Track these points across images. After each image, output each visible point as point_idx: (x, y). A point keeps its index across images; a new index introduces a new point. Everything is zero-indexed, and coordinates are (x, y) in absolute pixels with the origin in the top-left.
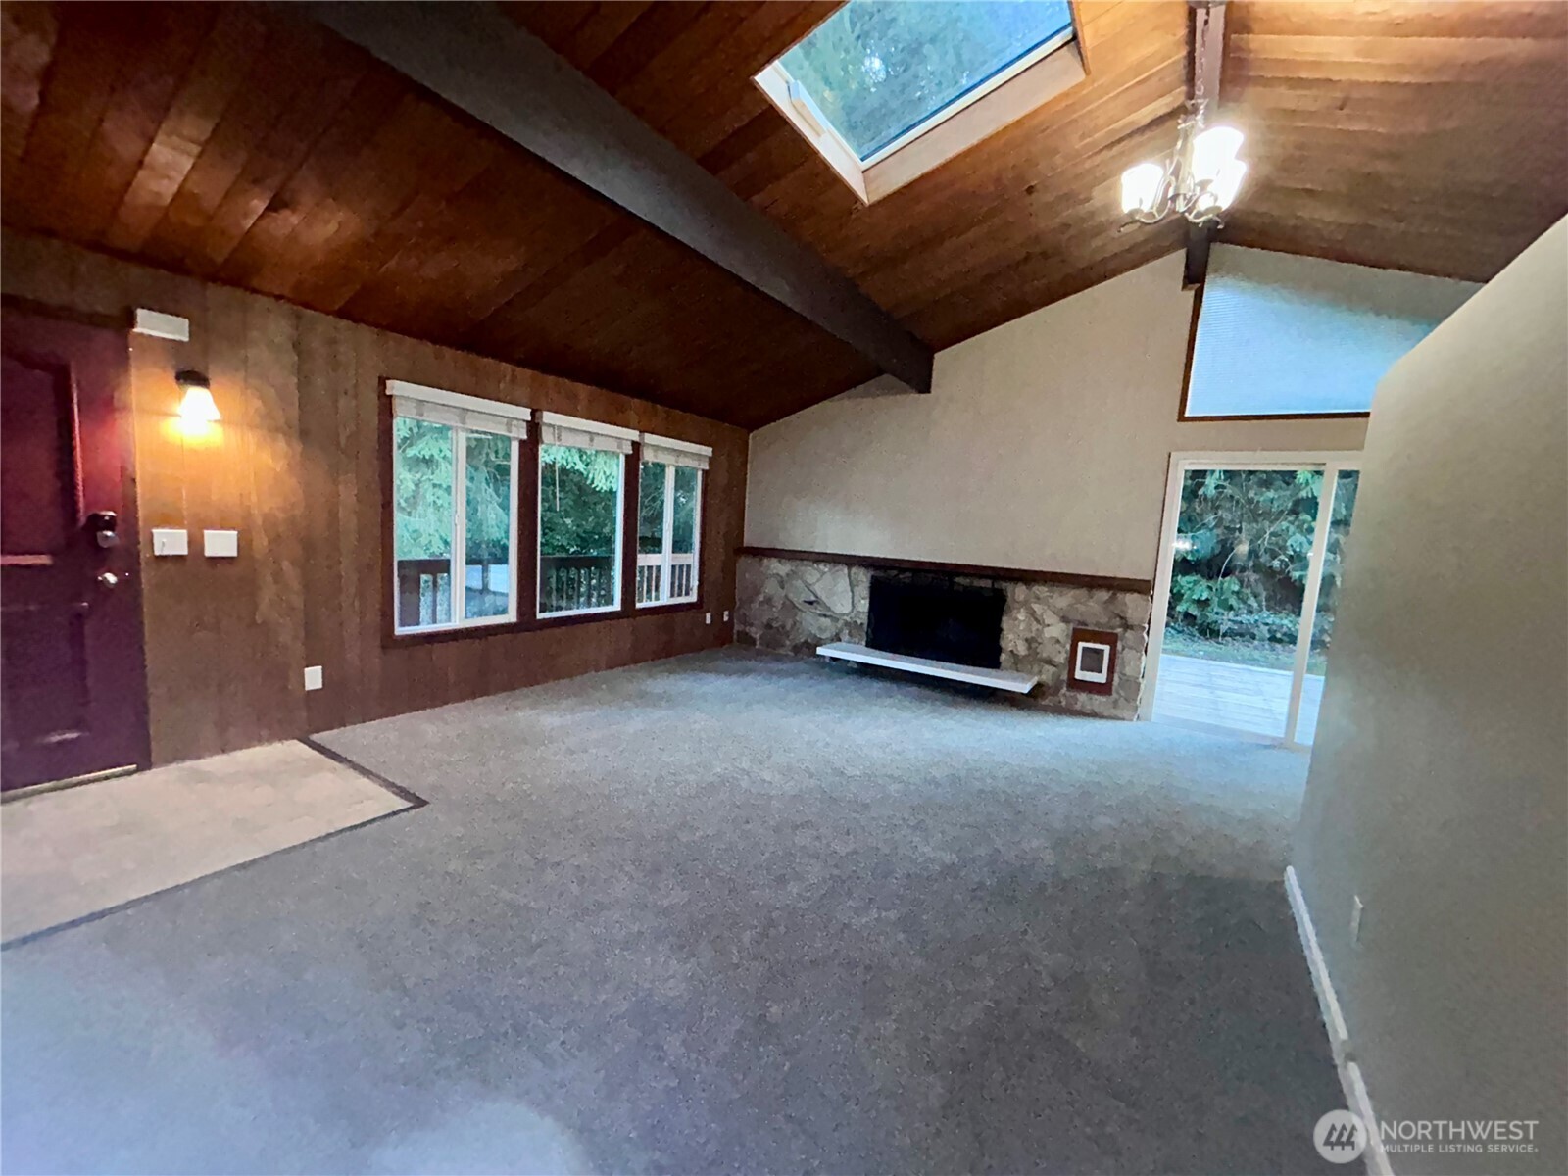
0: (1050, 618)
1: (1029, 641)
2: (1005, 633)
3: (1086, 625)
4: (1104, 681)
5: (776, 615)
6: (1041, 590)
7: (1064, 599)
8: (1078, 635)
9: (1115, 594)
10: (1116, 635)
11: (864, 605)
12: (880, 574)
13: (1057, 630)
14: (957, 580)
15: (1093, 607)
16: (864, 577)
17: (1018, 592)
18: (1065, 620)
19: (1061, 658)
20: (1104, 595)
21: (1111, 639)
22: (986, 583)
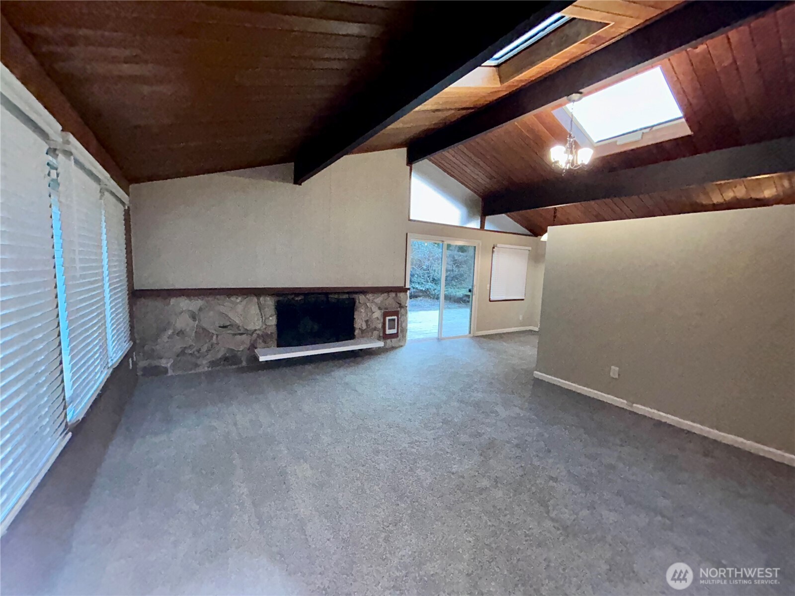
0: (374, 308)
1: (367, 321)
2: (356, 320)
3: (387, 309)
4: (396, 332)
5: (191, 342)
6: (370, 296)
7: (379, 299)
8: (385, 315)
9: (396, 295)
10: (398, 311)
11: (273, 321)
12: (281, 298)
13: (378, 314)
14: (330, 296)
15: (389, 300)
16: (270, 303)
17: (361, 298)
18: (380, 308)
19: (380, 326)
20: (393, 295)
21: (396, 313)
22: (345, 296)
